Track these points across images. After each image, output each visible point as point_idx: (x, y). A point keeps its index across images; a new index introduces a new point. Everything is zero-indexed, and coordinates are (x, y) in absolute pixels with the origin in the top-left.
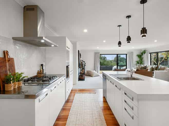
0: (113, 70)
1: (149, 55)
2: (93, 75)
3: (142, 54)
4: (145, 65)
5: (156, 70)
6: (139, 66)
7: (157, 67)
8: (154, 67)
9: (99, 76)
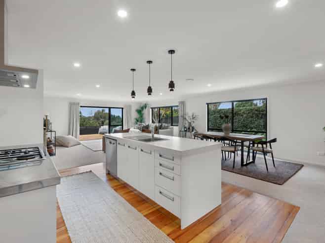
0: (100, 133)
1: (151, 110)
2: (68, 143)
3: (142, 108)
4: (147, 124)
5: (160, 128)
6: (139, 125)
7: (161, 126)
8: (157, 126)
9: (80, 144)
